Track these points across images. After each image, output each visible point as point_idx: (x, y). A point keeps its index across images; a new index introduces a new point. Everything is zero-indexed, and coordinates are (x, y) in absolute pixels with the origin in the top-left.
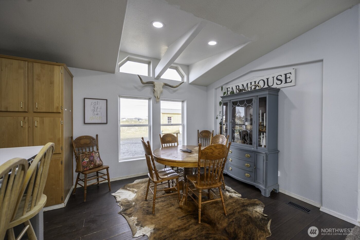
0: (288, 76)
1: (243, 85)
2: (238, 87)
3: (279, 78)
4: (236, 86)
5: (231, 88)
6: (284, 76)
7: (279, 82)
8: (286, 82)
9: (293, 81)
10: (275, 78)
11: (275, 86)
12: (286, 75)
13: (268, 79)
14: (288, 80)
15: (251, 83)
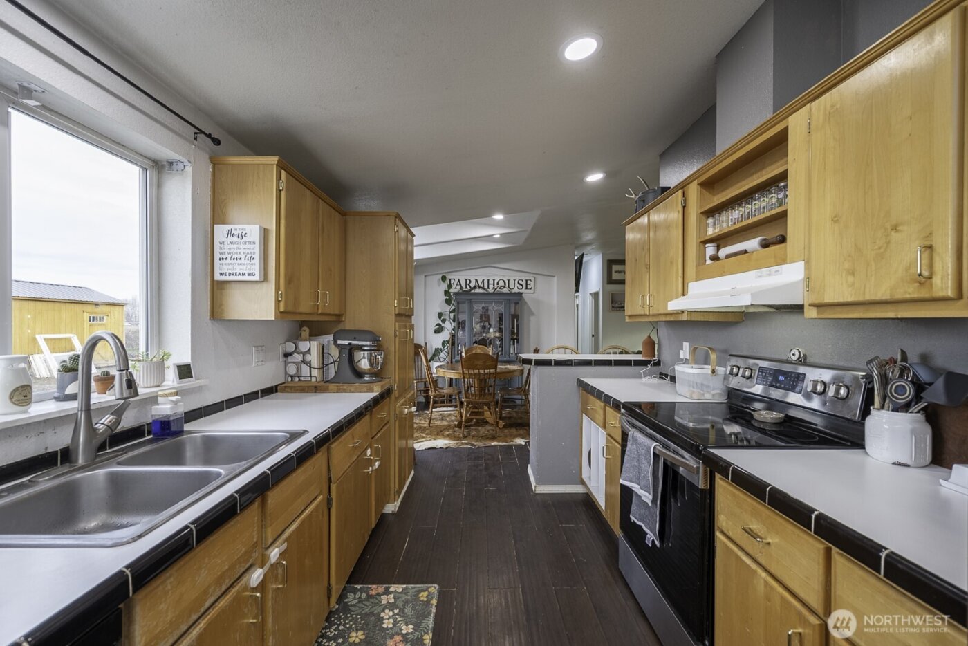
0: (529, 282)
1: (476, 280)
2: (468, 282)
3: (520, 282)
4: (466, 280)
5: (457, 280)
6: (525, 282)
7: (520, 287)
8: (527, 288)
9: (533, 289)
10: (516, 282)
11: (516, 290)
12: (527, 281)
13: (509, 281)
14: (529, 287)
15: (488, 280)
